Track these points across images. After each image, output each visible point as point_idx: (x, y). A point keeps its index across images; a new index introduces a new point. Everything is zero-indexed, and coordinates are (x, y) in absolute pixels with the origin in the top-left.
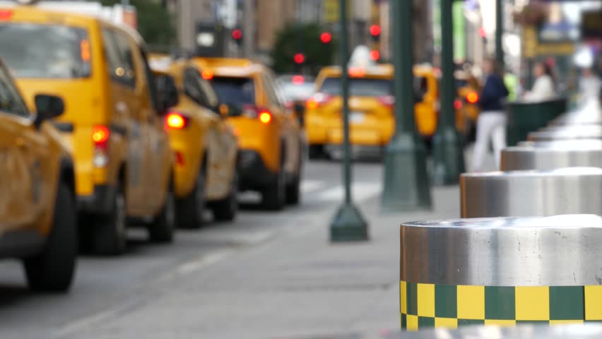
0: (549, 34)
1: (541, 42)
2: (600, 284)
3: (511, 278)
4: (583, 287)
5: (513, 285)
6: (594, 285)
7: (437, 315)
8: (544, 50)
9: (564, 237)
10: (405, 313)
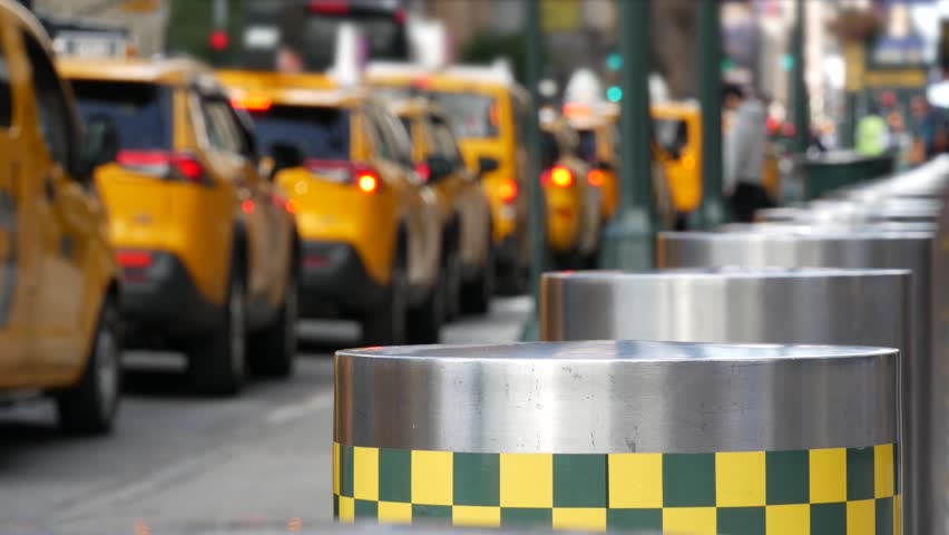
0: (887, 54)
1: (872, 66)
2: (634, 451)
3: (494, 440)
4: (607, 456)
5: (497, 452)
6: (626, 452)
7: (382, 497)
8: (876, 80)
9: (576, 376)
10: (338, 493)
